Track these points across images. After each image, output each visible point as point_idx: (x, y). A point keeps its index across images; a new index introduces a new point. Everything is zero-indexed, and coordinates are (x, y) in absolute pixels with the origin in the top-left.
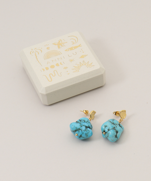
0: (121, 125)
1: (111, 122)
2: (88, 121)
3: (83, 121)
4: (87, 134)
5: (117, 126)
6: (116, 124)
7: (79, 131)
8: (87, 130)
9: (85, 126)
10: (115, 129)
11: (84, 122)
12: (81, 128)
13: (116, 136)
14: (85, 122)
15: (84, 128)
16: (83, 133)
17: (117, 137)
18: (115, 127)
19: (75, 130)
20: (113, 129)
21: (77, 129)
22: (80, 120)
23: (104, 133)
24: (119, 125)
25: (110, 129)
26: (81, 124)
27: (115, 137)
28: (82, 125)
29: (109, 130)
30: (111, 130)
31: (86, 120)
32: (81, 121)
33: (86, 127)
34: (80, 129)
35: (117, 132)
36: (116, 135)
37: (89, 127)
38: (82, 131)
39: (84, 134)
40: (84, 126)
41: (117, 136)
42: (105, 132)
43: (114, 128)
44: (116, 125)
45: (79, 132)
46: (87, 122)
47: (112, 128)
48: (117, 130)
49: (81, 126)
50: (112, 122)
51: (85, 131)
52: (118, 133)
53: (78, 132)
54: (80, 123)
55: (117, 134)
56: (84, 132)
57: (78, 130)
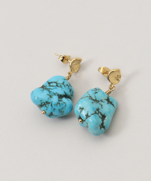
0: (110, 100)
1: (92, 99)
2: (63, 83)
3: (55, 84)
4: (63, 110)
5: (102, 103)
6: (102, 101)
7: (47, 106)
8: (61, 102)
9: (58, 95)
10: (99, 112)
11: (57, 86)
12: (50, 101)
13: (102, 126)
14: (59, 85)
15: (55, 99)
16: (54, 109)
17: (104, 127)
18: (100, 107)
19: (40, 104)
20: (96, 113)
21: (43, 104)
22: (49, 83)
23: (80, 120)
24: (108, 100)
25: (89, 115)
26: (51, 90)
27: (101, 128)
28: (51, 94)
29: (87, 116)
30: (92, 116)
31: (60, 82)
32: (51, 84)
33: (60, 97)
34: (47, 103)
35: (103, 117)
36: (102, 124)
37: (66, 96)
38: (53, 105)
39: (57, 111)
40: (55, 94)
41: (104, 125)
42: (82, 120)
43: (97, 111)
44: (100, 102)
45: (48, 108)
46: (61, 87)
47: (93, 113)
48: (103, 113)
49: (51, 97)
50: (94, 98)
51: (58, 105)
52: (106, 118)
53: (46, 108)
54: (48, 90)
55: (105, 121)
56: (56, 108)
57: (45, 104)
